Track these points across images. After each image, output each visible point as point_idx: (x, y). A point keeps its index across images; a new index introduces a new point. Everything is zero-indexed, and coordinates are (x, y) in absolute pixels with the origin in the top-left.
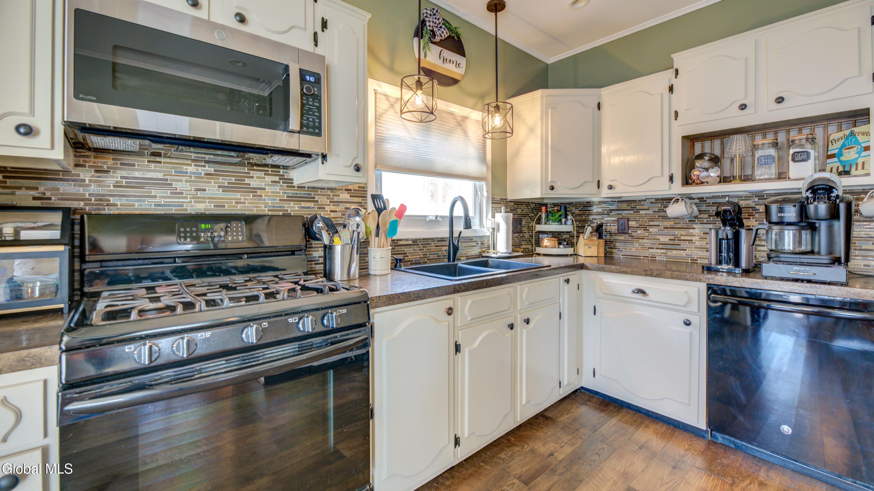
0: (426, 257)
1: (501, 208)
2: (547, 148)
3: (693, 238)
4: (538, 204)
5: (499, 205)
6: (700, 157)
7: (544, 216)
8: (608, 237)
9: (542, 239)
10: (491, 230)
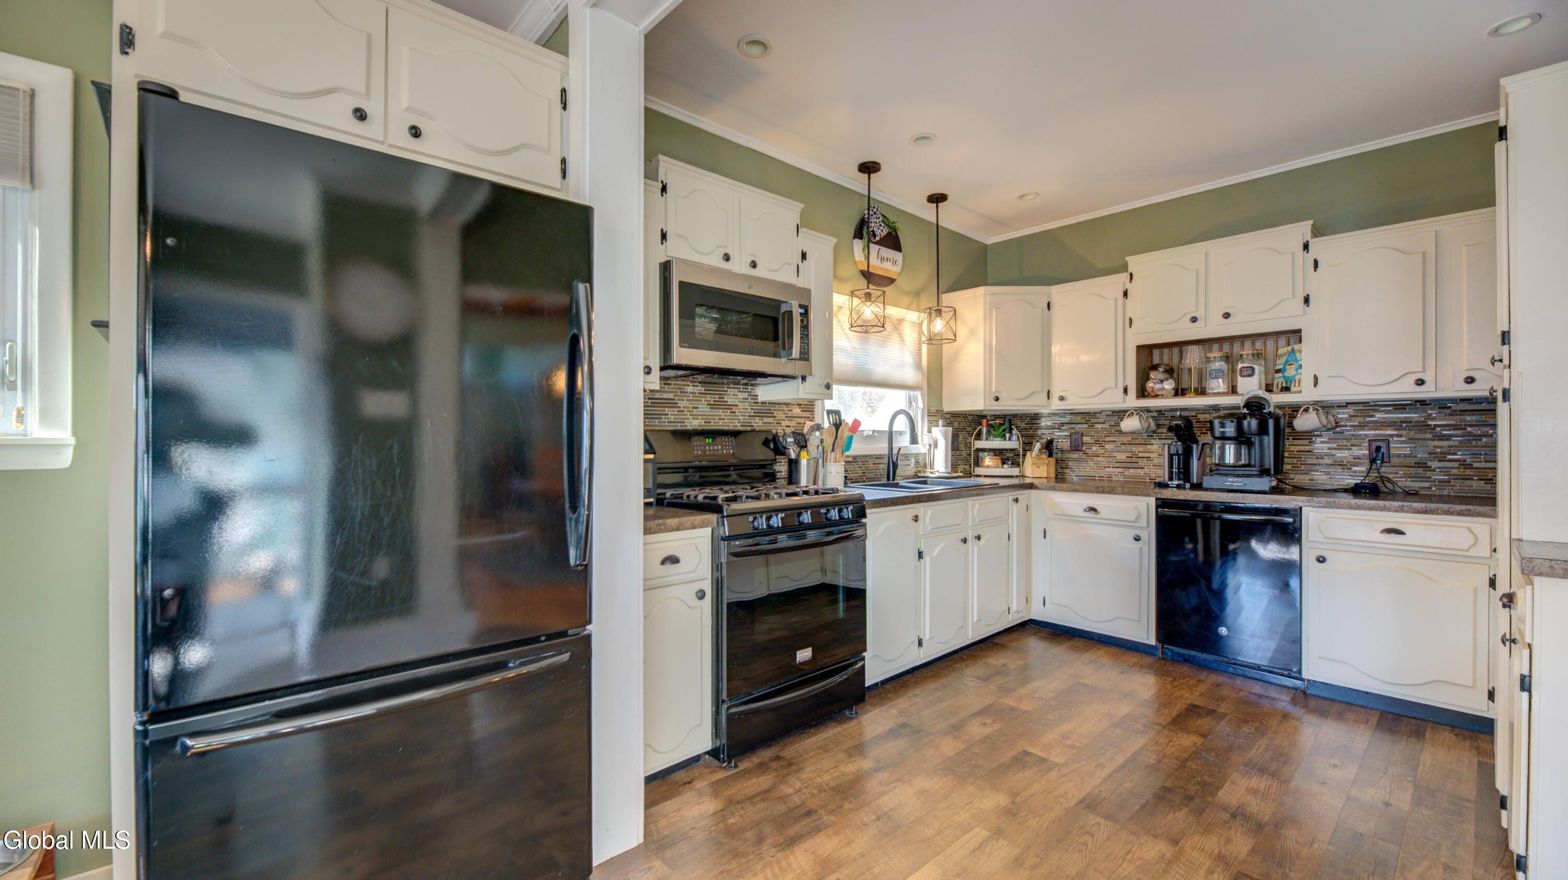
0: (865, 476)
1: (938, 421)
2: (991, 353)
3: (1152, 455)
4: (976, 415)
5: (935, 418)
6: (1155, 368)
7: (984, 430)
8: (1059, 455)
9: (982, 459)
10: (928, 447)
